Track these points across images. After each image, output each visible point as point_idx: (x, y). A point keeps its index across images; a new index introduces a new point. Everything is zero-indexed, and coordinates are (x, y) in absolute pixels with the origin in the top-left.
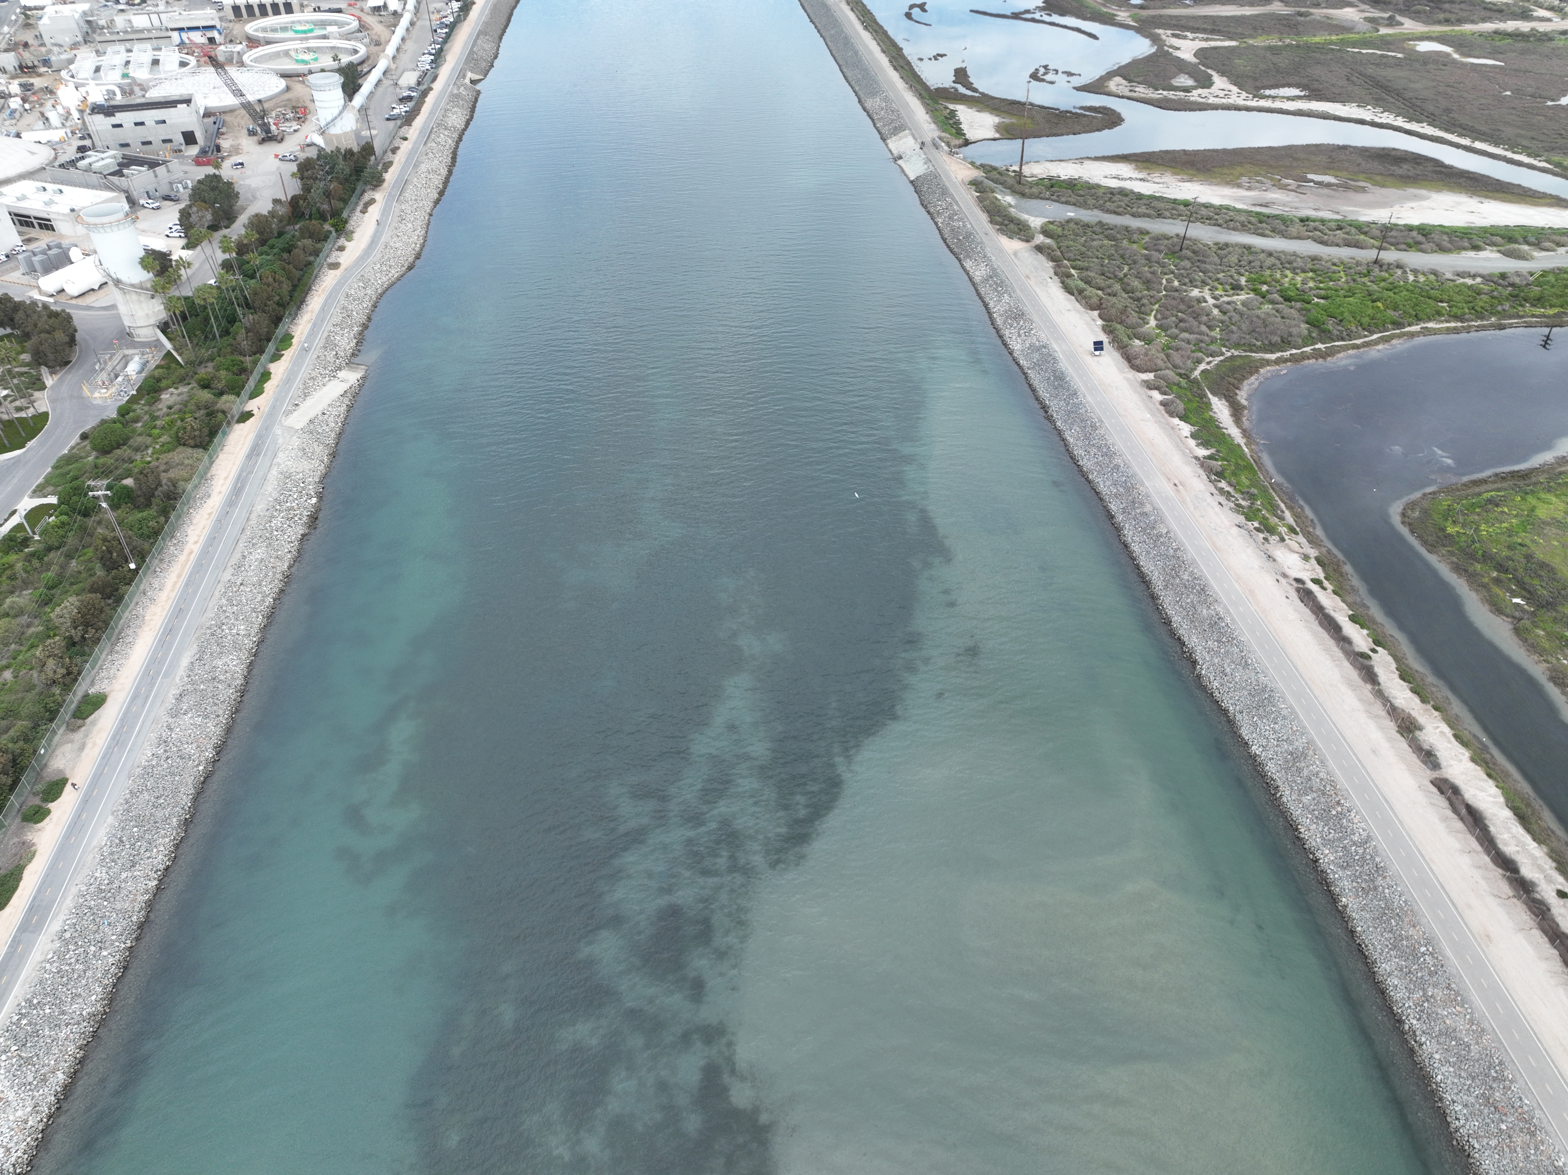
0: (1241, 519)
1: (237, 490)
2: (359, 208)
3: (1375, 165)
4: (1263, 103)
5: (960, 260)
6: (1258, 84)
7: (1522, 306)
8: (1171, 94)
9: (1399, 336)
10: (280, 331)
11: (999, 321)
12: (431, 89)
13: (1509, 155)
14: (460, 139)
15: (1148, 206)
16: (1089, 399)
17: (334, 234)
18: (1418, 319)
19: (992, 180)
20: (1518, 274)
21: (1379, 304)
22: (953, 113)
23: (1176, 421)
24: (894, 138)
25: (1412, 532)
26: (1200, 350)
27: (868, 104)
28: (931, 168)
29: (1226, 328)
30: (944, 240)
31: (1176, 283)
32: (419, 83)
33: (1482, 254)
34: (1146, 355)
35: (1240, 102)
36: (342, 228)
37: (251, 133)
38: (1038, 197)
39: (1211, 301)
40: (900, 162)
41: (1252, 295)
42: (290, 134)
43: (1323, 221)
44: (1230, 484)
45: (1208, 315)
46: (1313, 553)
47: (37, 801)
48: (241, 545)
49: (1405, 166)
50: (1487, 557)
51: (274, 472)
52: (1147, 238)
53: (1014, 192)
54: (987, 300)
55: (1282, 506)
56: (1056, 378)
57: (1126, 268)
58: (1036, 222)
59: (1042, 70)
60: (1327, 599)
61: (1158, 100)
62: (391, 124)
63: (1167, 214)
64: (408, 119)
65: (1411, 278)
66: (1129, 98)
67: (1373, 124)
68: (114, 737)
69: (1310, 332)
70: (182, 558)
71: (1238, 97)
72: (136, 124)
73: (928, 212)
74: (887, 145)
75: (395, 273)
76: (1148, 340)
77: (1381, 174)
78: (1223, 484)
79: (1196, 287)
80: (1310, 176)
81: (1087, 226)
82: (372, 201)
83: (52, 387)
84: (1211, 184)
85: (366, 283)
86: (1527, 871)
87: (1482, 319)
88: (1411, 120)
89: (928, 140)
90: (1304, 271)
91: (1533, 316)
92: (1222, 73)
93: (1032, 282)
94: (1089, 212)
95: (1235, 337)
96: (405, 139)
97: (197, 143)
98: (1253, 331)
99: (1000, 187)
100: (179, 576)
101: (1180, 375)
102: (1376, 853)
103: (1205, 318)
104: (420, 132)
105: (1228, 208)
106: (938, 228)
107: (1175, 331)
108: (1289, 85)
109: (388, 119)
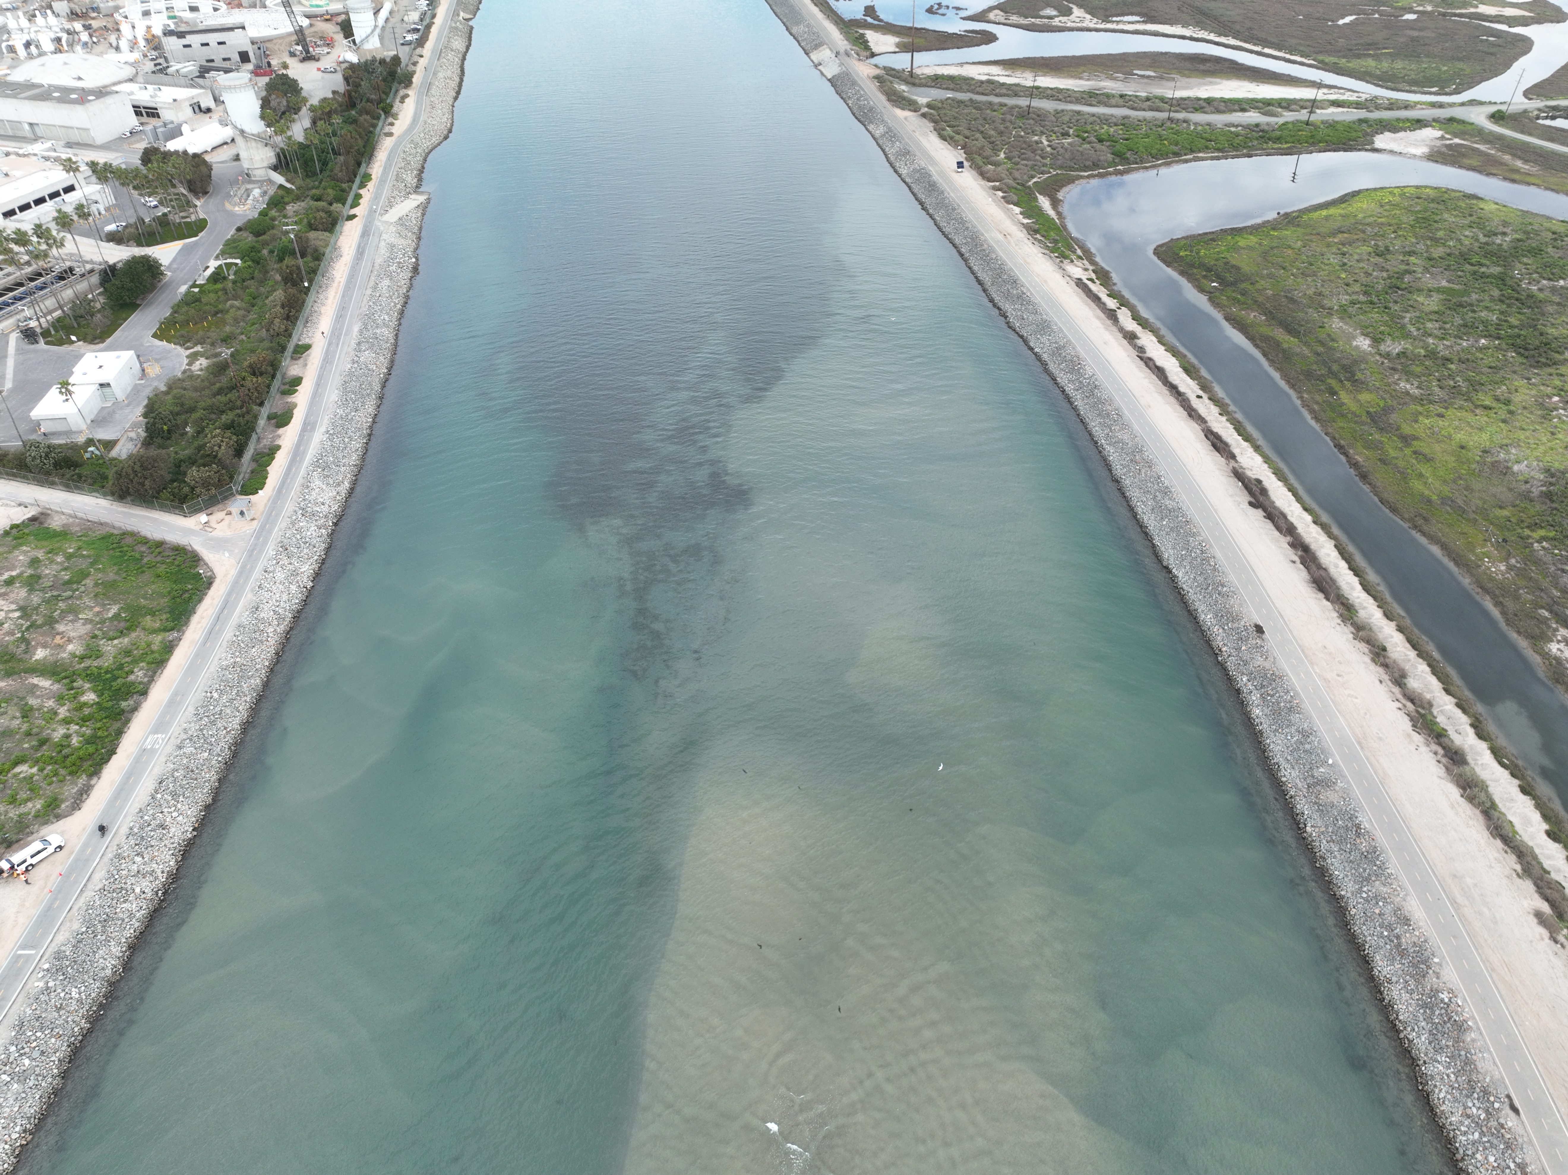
0: (1048, 252)
1: (360, 252)
2: (397, 100)
3: (1188, 65)
4: (1109, 26)
5: (865, 125)
6: (1108, 13)
7: (1266, 143)
8: (1038, 21)
9: (1177, 162)
10: (362, 170)
11: (892, 158)
12: (434, 23)
13: (1288, 56)
14: (464, 59)
15: (1008, 89)
16: (951, 195)
17: (383, 116)
18: (1192, 151)
19: (891, 76)
20: (1268, 124)
21: (1166, 142)
22: (862, 36)
23: (1012, 206)
24: (815, 52)
25: (1158, 258)
26: (1034, 170)
27: (794, 31)
28: (844, 69)
29: (1054, 157)
30: (854, 114)
31: (1022, 133)
32: (421, 20)
33: (1247, 114)
34: (994, 171)
35: (1092, 25)
36: (388, 111)
37: (292, 54)
38: (926, 86)
39: (1046, 143)
40: (820, 67)
41: (1076, 139)
42: (324, 55)
43: (1136, 96)
44: (1043, 236)
45: (1042, 150)
46: (1091, 268)
47: (287, 387)
48: (373, 278)
49: (1208, 65)
50: (1202, 265)
51: (383, 243)
52: (1005, 108)
53: (907, 82)
54: (884, 147)
55: (1076, 247)
56: (930, 186)
57: (987, 126)
58: (922, 100)
59: (936, 7)
60: (1095, 288)
61: (1027, 25)
62: (407, 48)
63: (1022, 94)
64: (421, 42)
65: (1192, 128)
66: (1004, 24)
67: (1192, 39)
68: (324, 360)
69: (1114, 159)
70: (335, 285)
71: (1089, 21)
72: (203, 45)
73: (842, 98)
74: (809, 57)
75: (435, 140)
76: (996, 164)
77: (1189, 70)
78: (1038, 236)
79: (1036, 135)
80: (1135, 72)
81: (962, 102)
82: (407, 96)
83: (201, 206)
84: (1060, 77)
85: (416, 146)
86: (1182, 389)
87: (1237, 151)
88: (1220, 35)
89: (842, 51)
90: (1116, 125)
91: (1273, 149)
92: (1080, 6)
93: (917, 134)
94: (964, 94)
95: (1059, 162)
96: (422, 56)
97: (250, 61)
98: (1074, 158)
99: (897, 80)
100: (336, 293)
101: (1018, 184)
102: (1096, 380)
103: (1039, 152)
104: (432, 52)
105: (1068, 90)
106: (849, 107)
107: (1017, 159)
108: (1132, 14)
109: (403, 44)
